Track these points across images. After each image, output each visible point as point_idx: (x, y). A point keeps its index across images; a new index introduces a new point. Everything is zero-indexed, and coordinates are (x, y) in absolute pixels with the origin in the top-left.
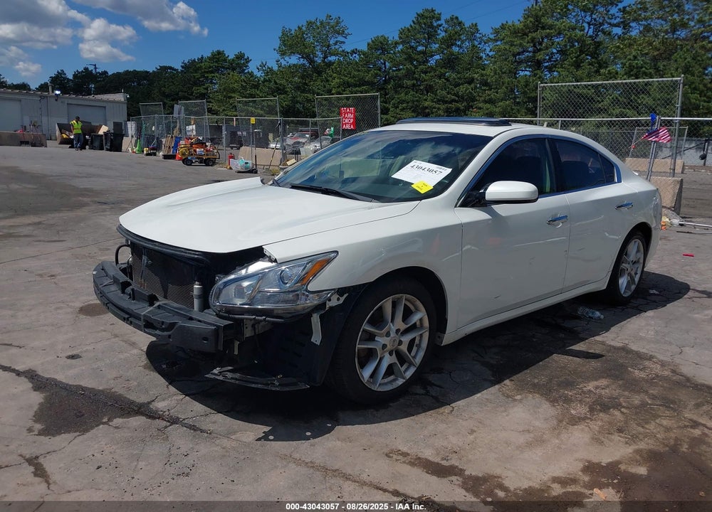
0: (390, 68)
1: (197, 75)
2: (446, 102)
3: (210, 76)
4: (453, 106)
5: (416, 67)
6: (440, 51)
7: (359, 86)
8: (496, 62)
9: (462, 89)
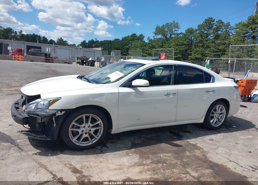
0: (194, 39)
1: (126, 42)
2: (214, 52)
3: (130, 42)
4: (217, 53)
5: (203, 39)
6: (213, 33)
7: (182, 46)
8: (235, 37)
9: (220, 47)
